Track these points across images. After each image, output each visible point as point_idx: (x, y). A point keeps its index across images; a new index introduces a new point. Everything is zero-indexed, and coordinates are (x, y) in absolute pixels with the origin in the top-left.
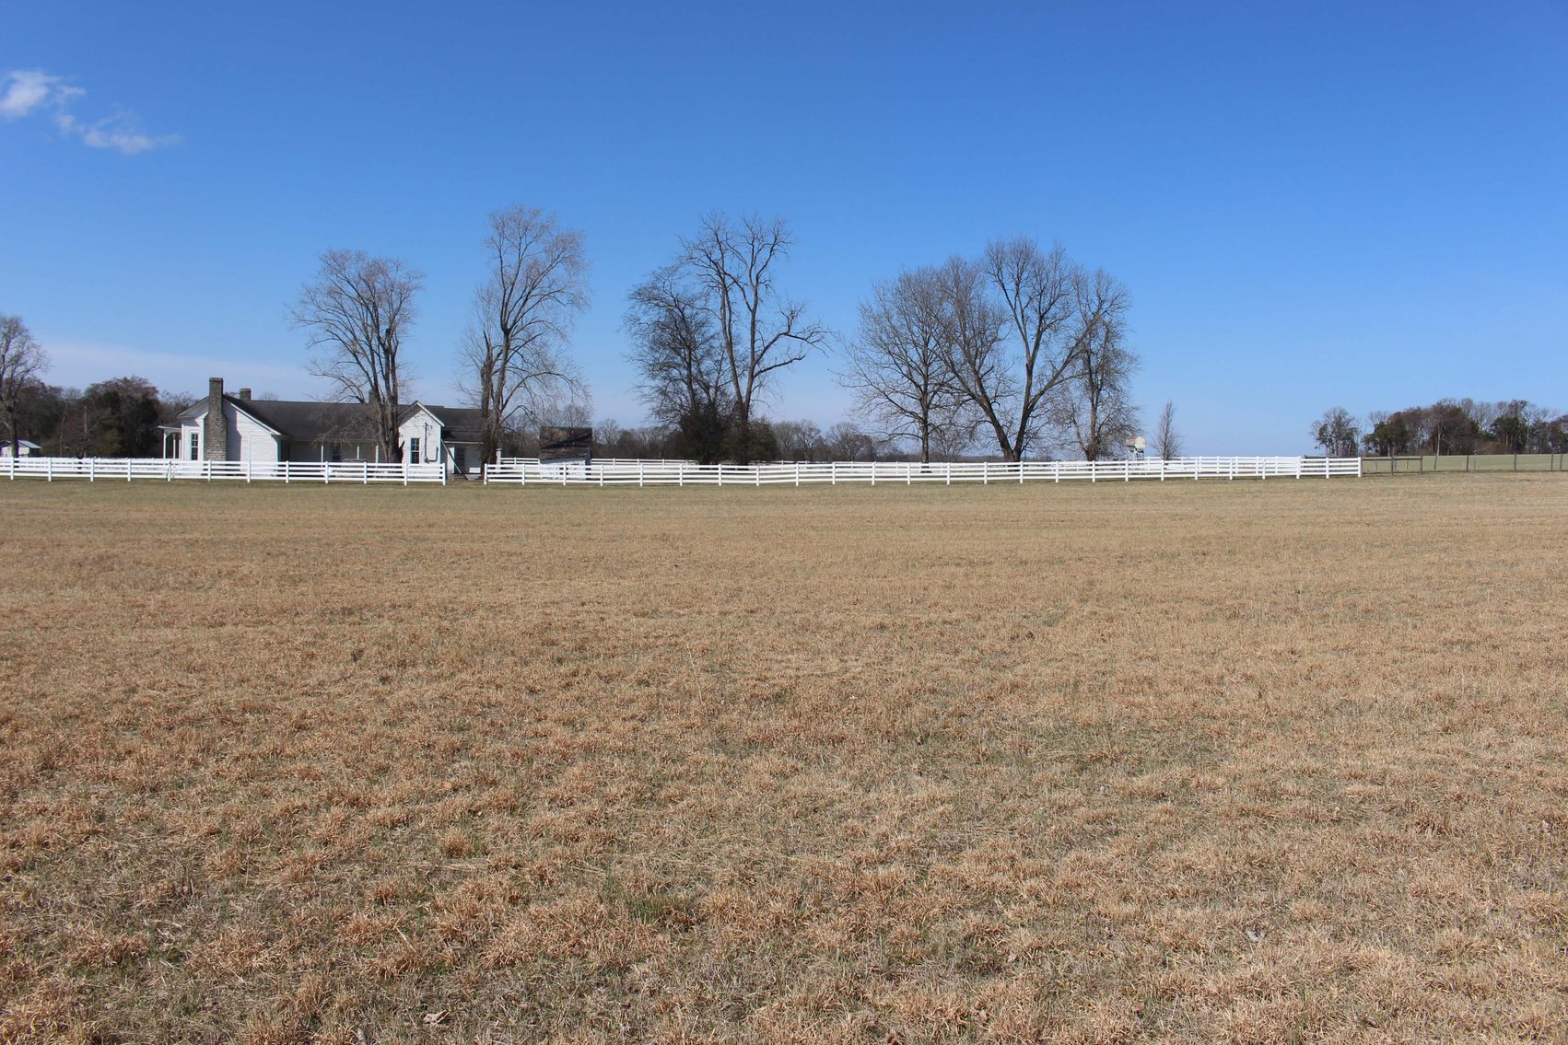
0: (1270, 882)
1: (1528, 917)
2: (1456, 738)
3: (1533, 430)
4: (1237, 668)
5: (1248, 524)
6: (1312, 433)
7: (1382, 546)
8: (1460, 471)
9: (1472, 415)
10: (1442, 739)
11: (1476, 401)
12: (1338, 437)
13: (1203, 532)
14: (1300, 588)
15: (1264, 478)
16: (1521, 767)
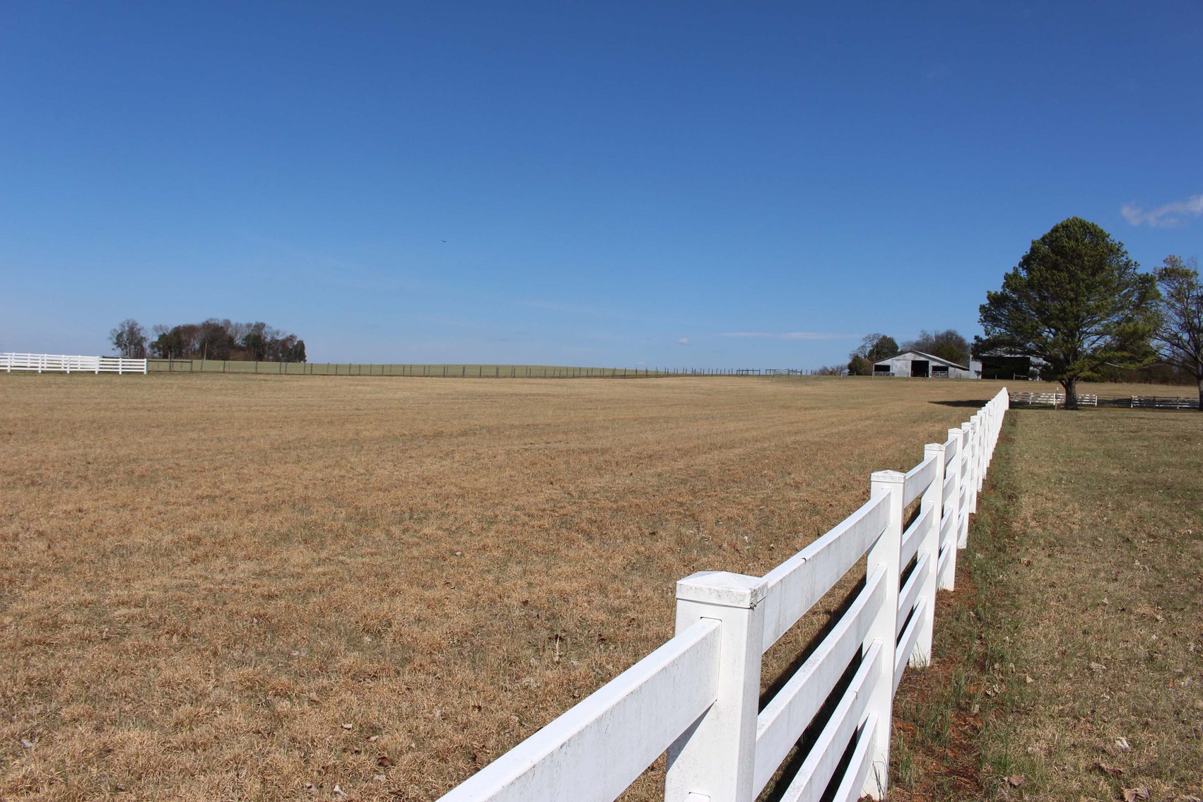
0: (46, 696)
1: (238, 687)
2: (200, 566)
3: (270, 344)
4: (31, 525)
5: (51, 409)
6: (111, 338)
7: (158, 426)
8: (219, 372)
9: (230, 332)
10: (189, 568)
11: (233, 322)
12: (130, 342)
13: (11, 416)
14: (90, 460)
15: (68, 372)
16: (242, 583)
